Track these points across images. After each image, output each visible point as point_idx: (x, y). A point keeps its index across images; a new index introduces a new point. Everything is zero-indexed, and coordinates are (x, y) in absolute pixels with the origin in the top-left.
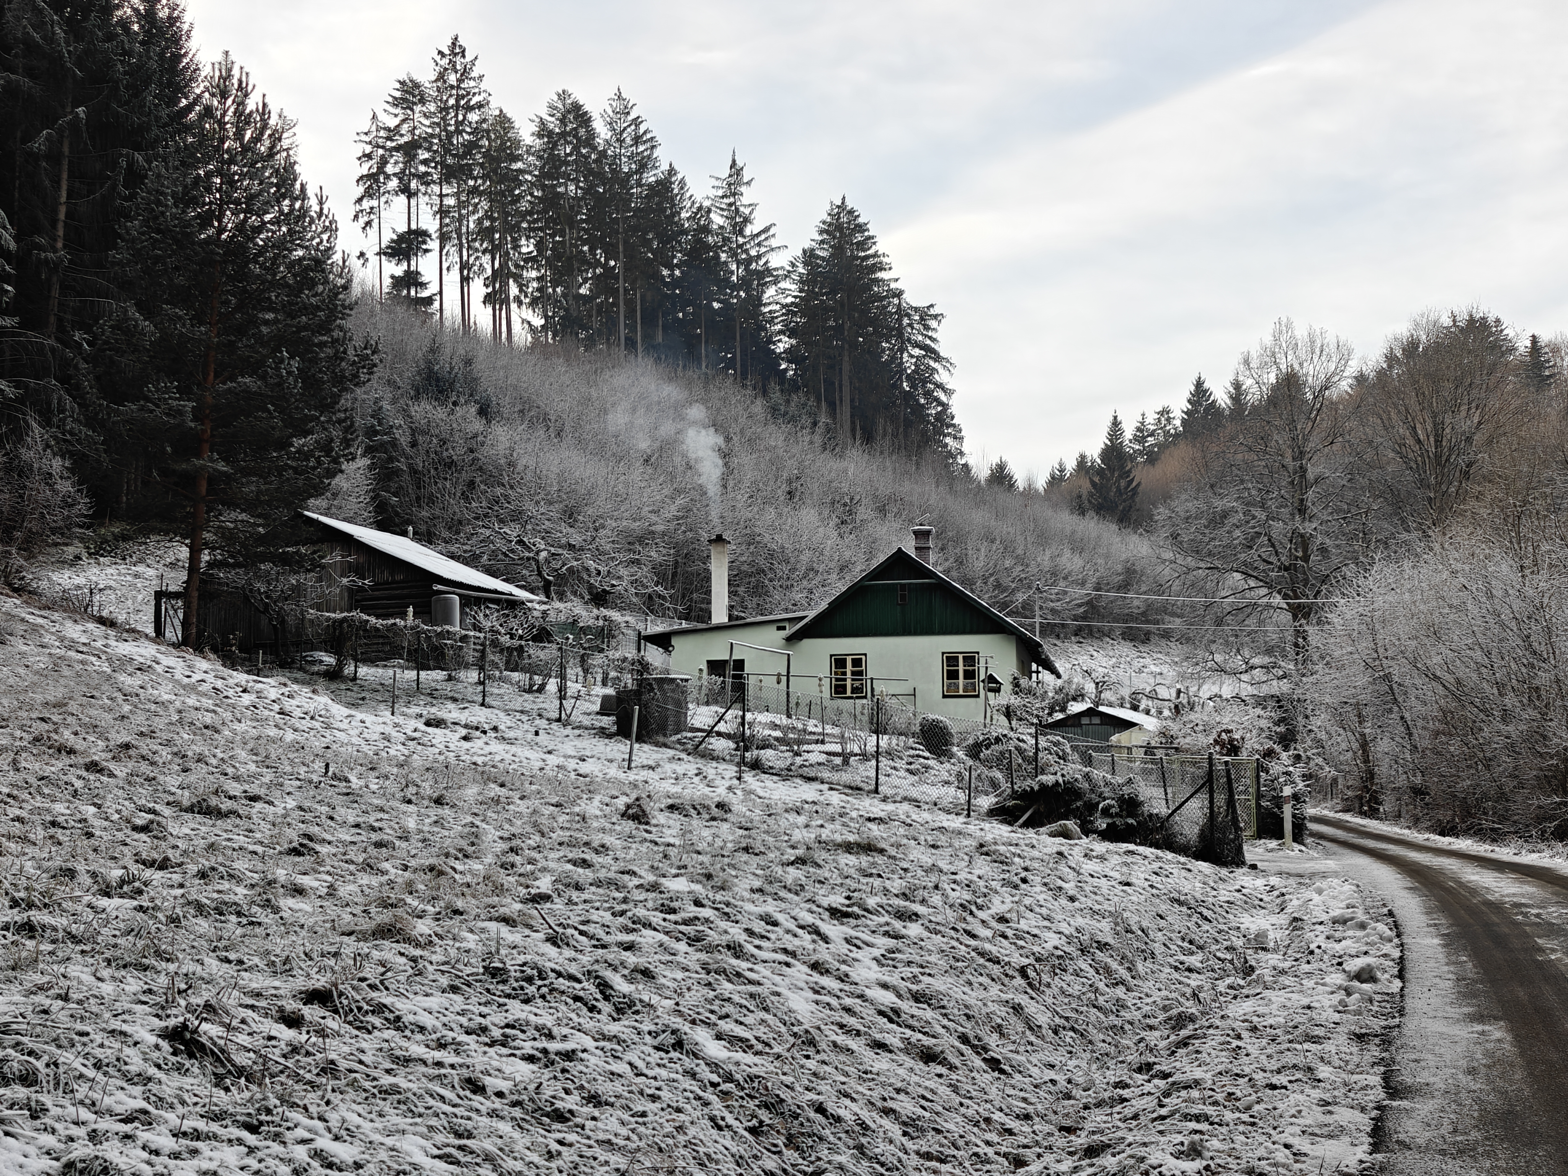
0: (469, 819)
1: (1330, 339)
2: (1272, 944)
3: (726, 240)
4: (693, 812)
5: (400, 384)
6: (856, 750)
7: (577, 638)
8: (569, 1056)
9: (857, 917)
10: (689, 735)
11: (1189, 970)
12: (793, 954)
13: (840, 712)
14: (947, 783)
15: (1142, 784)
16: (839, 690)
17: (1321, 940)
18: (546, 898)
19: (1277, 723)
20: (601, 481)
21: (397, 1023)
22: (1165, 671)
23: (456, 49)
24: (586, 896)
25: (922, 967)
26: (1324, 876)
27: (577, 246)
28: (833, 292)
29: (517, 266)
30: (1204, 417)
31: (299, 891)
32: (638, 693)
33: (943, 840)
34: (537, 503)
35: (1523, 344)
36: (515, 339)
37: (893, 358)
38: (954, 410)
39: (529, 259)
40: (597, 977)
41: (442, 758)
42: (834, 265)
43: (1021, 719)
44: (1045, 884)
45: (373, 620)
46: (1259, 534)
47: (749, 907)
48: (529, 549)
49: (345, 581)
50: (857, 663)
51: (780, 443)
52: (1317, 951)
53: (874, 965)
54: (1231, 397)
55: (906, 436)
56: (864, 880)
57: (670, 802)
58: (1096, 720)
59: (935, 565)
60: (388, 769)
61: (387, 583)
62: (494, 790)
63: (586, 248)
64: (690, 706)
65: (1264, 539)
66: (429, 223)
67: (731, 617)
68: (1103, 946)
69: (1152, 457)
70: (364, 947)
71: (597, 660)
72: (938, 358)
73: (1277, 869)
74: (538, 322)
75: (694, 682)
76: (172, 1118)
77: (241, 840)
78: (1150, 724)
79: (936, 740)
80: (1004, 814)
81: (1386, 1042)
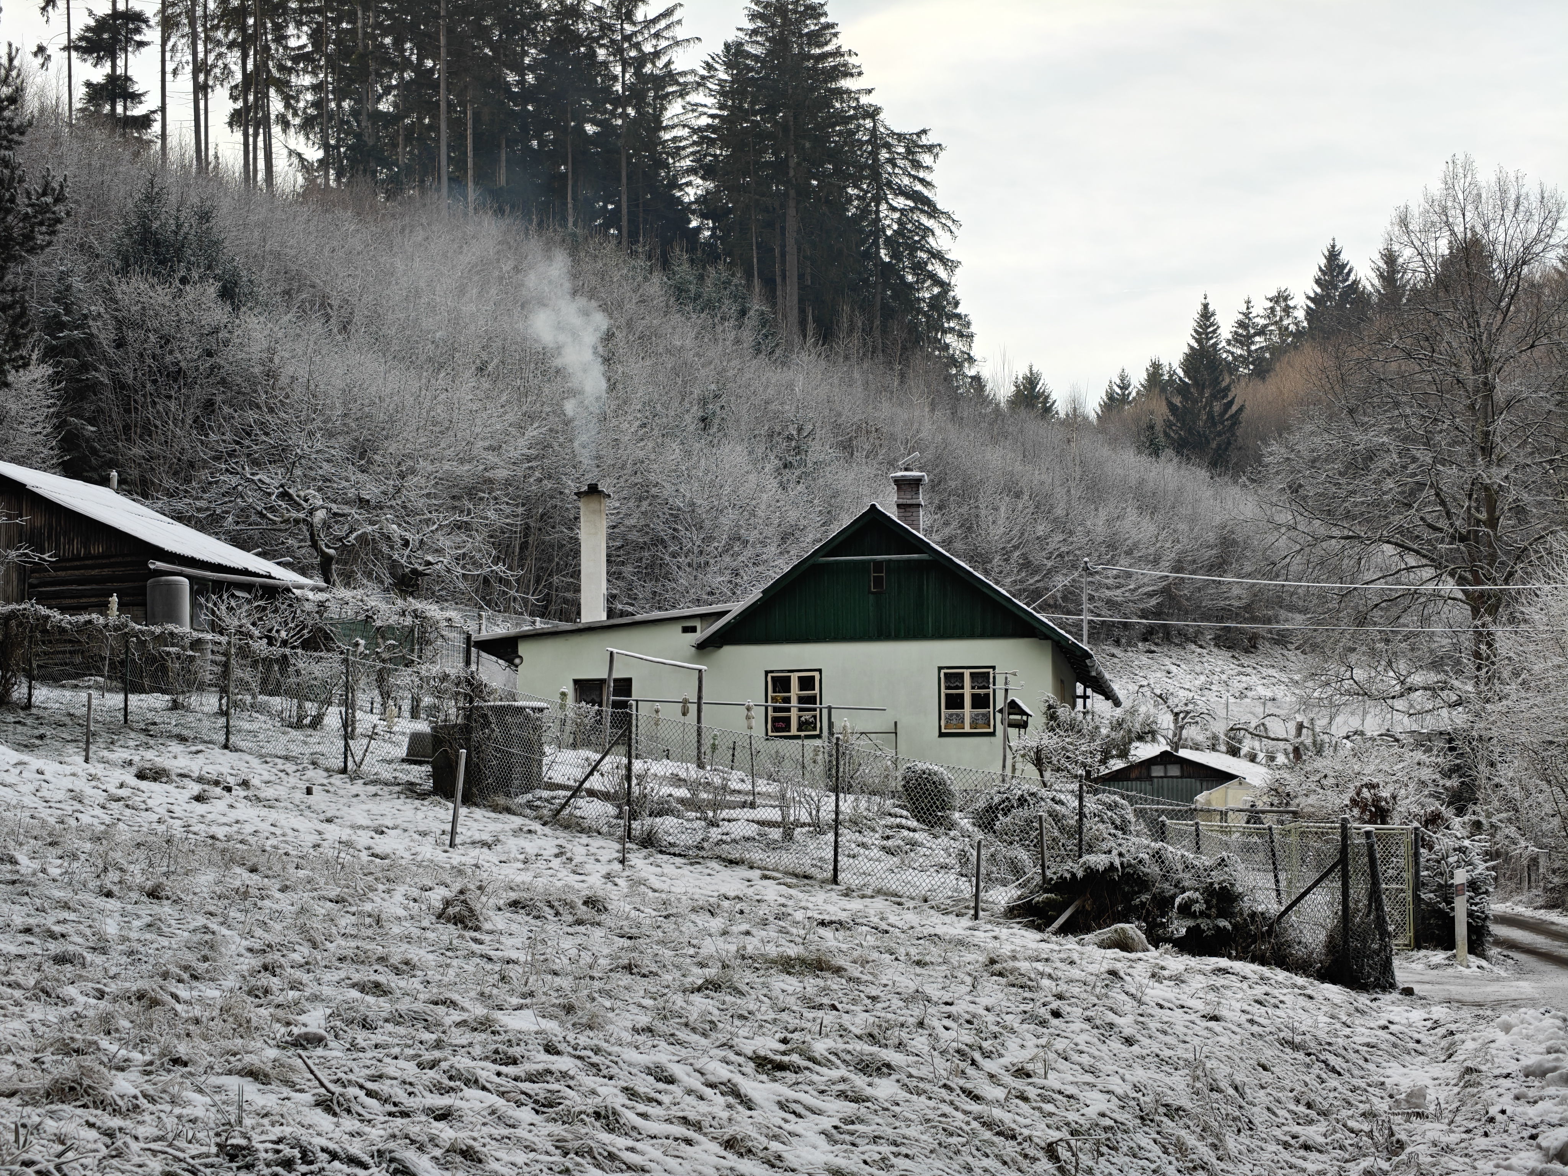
0: (201, 921)
1: (1531, 189)
2: (1432, 1108)
3: (606, 28)
4: (548, 912)
5: (99, 250)
6: (805, 817)
7: (372, 643)
9: (797, 1070)
10: (546, 794)
11: (1306, 1147)
12: (698, 1126)
13: (779, 759)
14: (944, 867)
15: (1241, 867)
16: (779, 724)
17: (1507, 1102)
18: (317, 1040)
19: (1447, 774)
20: (410, 400)
22: (1279, 696)
24: (378, 1037)
25: (895, 1144)
26: (1515, 1005)
27: (374, 37)
28: (771, 110)
29: (281, 68)
30: (1340, 306)
32: (466, 730)
33: (934, 953)
34: (311, 434)
36: (278, 180)
37: (864, 212)
38: (957, 292)
39: (300, 57)
40: (392, 1160)
41: (161, 828)
42: (773, 68)
43: (1058, 770)
44: (1088, 1020)
45: (56, 615)
46: (1421, 486)
47: (630, 1055)
48: (298, 507)
49: (13, 554)
50: (807, 683)
51: (688, 342)
52: (1499, 1117)
53: (822, 1141)
54: (1381, 276)
55: (884, 331)
56: (809, 1014)
57: (513, 896)
58: (1174, 771)
59: (928, 532)
60: (78, 843)
61: (78, 558)
62: (241, 877)
63: (388, 41)
64: (547, 749)
65: (1428, 493)
67: (611, 613)
68: (1174, 1112)
69: (1262, 365)
70: (33, 1115)
71: (404, 678)
72: (933, 211)
73: (1443, 995)
74: (314, 154)
75: (553, 713)
78: (1256, 775)
79: (926, 801)
80: (1031, 914)
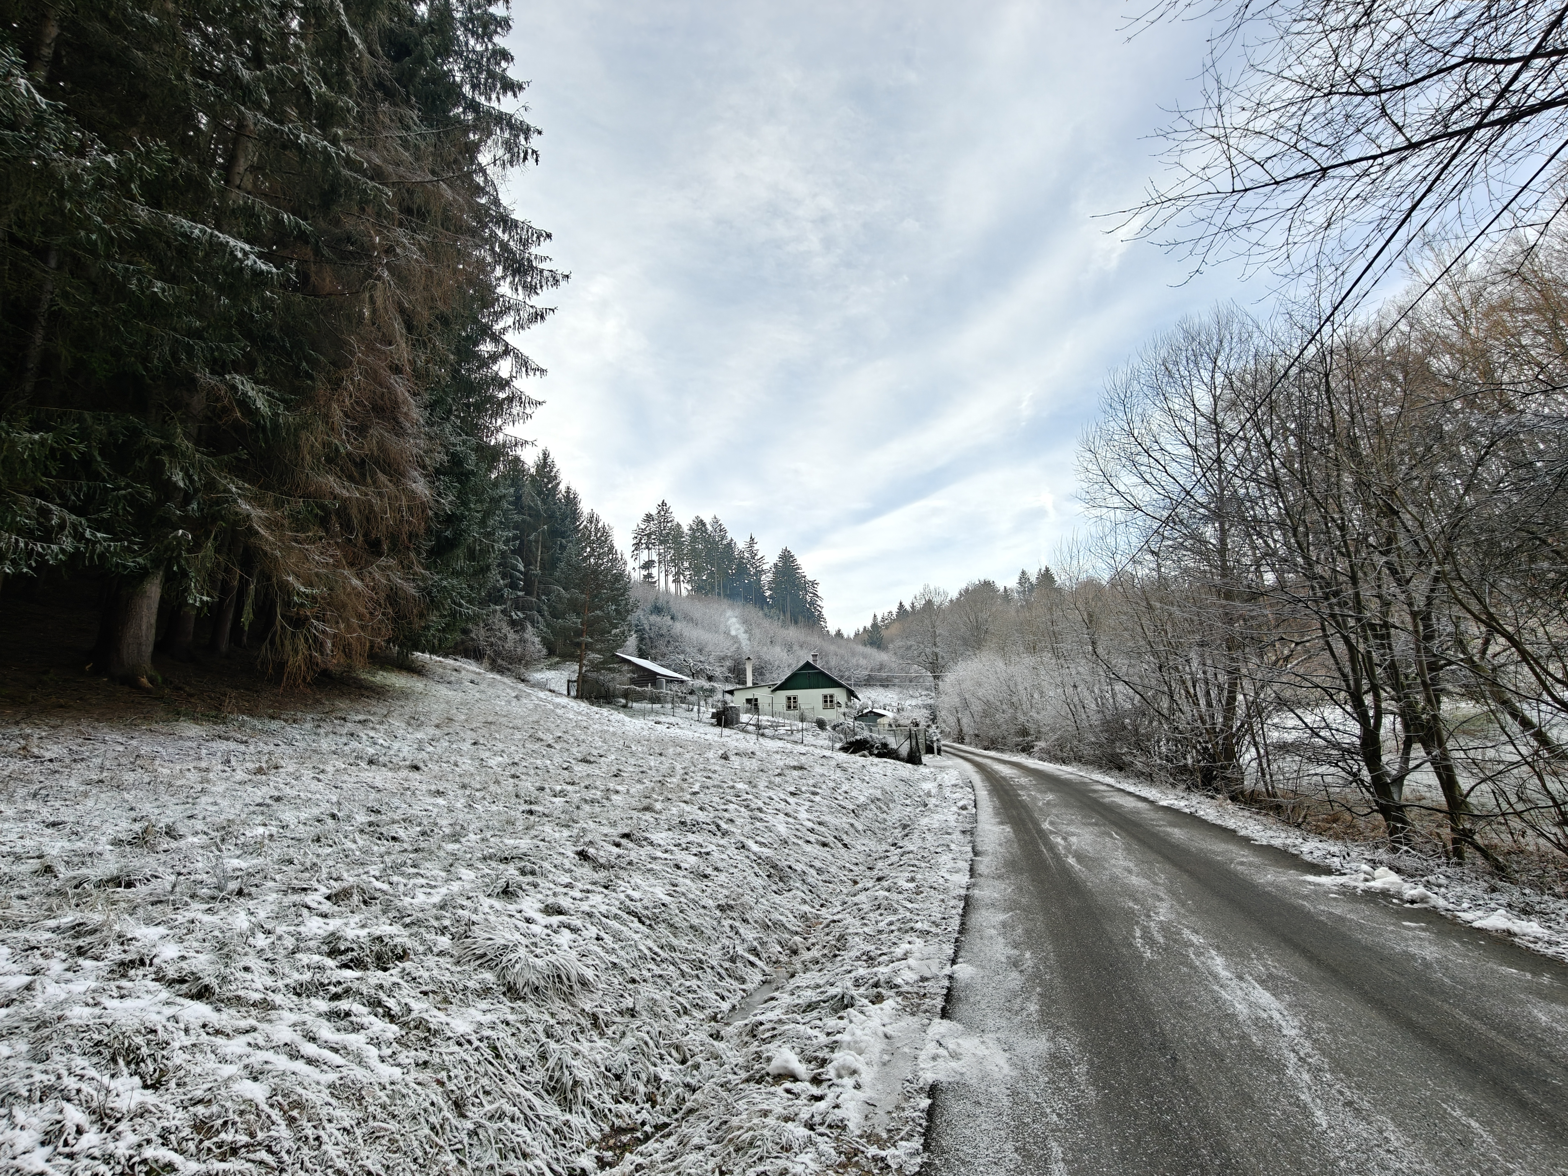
0: (671, 761)
1: (941, 589)
2: (933, 794)
3: (749, 561)
5: (646, 610)
6: (796, 728)
7: (703, 692)
8: (708, 854)
10: (741, 725)
11: (907, 805)
13: (790, 716)
14: (825, 739)
15: (888, 737)
16: (789, 707)
17: (949, 793)
19: (931, 715)
20: (710, 640)
21: (651, 844)
22: (894, 697)
23: (664, 504)
24: (711, 791)
26: (949, 767)
27: (702, 564)
28: (783, 577)
29: (683, 571)
30: (903, 614)
31: (617, 792)
32: (723, 711)
33: (825, 762)
34: (690, 647)
35: (1002, 589)
36: (682, 594)
37: (804, 597)
38: (823, 613)
39: (687, 568)
41: (661, 736)
42: (784, 568)
43: (849, 716)
45: (637, 688)
46: (922, 652)
48: (687, 663)
49: (628, 675)
50: (795, 698)
51: (768, 625)
52: (948, 798)
54: (911, 607)
55: (809, 622)
57: (736, 751)
58: (872, 715)
59: (819, 666)
61: (641, 676)
62: (679, 749)
63: (705, 564)
64: (741, 715)
66: (655, 558)
67: (753, 684)
68: (878, 799)
69: (887, 627)
70: (640, 815)
72: (818, 597)
73: (933, 765)
74: (690, 588)
75: (742, 706)
76: (579, 885)
77: (597, 772)
78: (890, 715)
79: (821, 724)
80: (844, 749)
81: (972, 834)
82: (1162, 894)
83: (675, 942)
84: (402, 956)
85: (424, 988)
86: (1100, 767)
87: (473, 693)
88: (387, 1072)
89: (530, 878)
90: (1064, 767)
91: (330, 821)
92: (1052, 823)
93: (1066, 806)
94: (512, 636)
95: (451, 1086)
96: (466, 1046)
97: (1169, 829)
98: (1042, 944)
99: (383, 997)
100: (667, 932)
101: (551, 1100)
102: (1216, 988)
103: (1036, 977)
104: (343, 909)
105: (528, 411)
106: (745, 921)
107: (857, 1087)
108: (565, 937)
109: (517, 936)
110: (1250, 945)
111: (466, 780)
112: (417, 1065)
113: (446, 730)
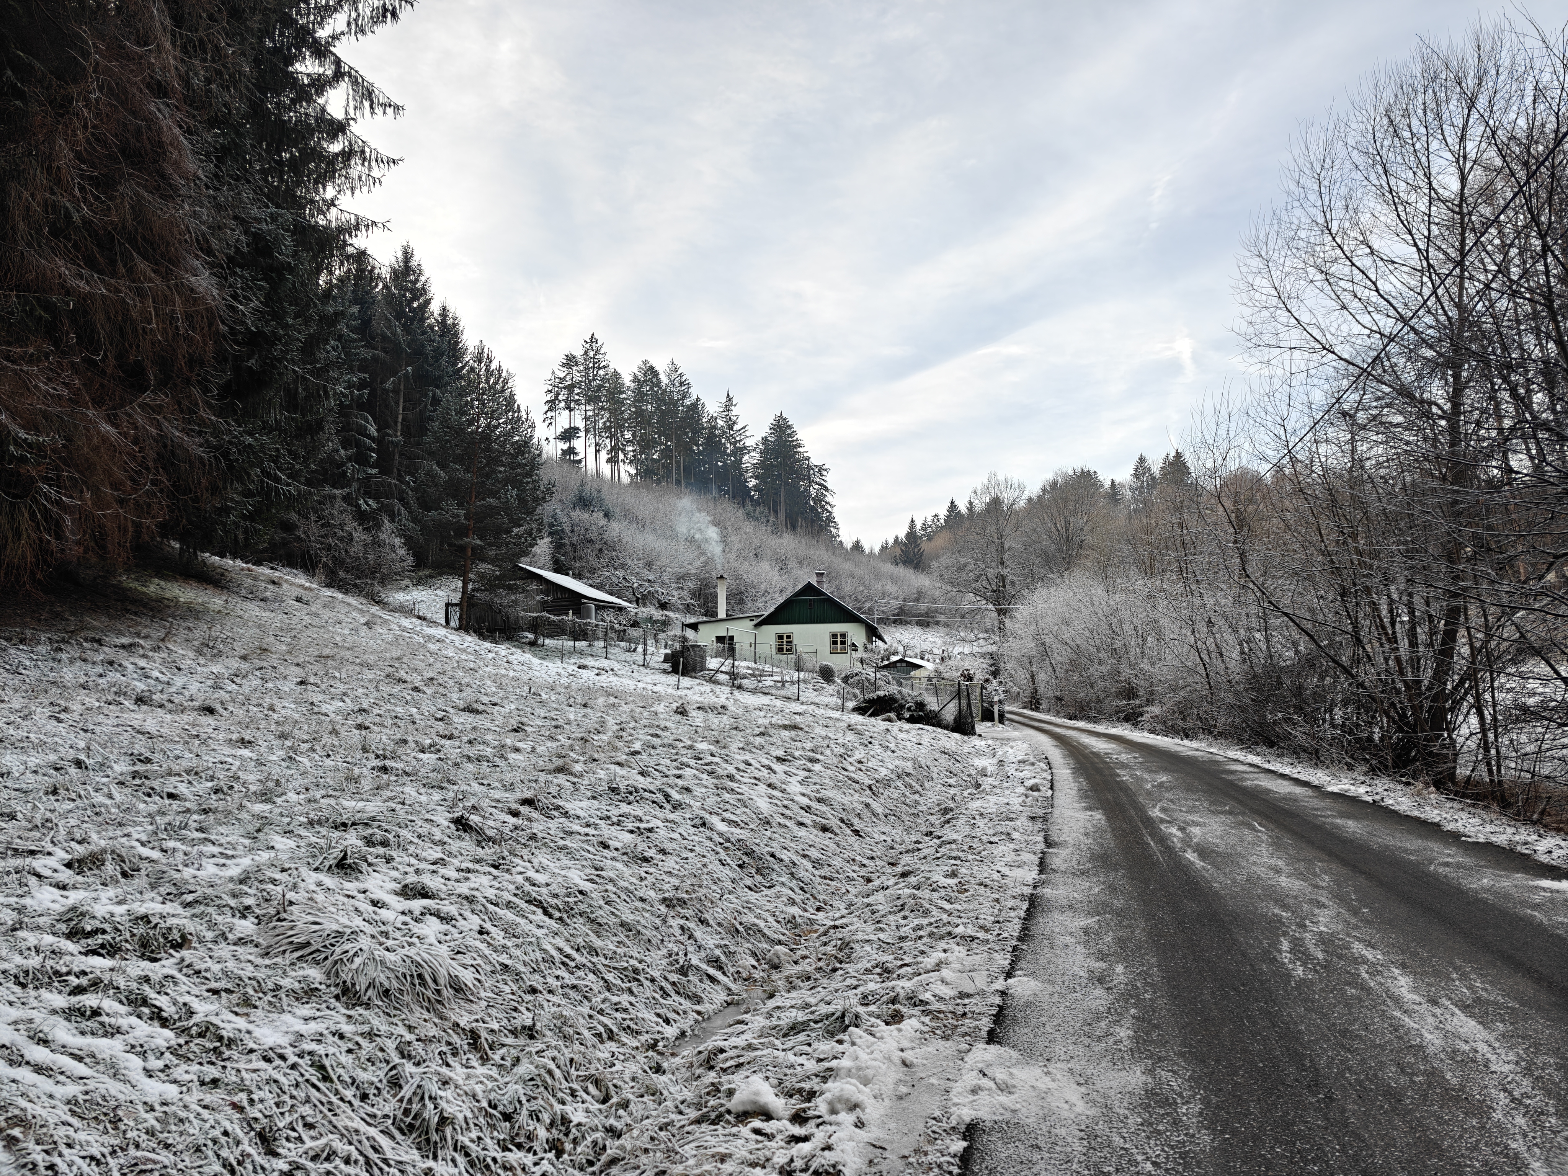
0: (600, 714)
1: (1015, 482)
2: (989, 773)
3: (725, 432)
4: (709, 710)
5: (566, 502)
6: (788, 679)
7: (652, 625)
8: (650, 830)
9: (790, 761)
10: (707, 672)
11: (950, 786)
12: (759, 780)
13: (780, 661)
14: (832, 695)
15: (926, 695)
16: (780, 650)
17: (1013, 771)
18: (638, 753)
19: (991, 666)
20: (664, 549)
21: (566, 814)
22: (937, 641)
23: (593, 339)
24: (658, 752)
25: (821, 785)
26: (1014, 739)
27: (652, 435)
28: (776, 458)
29: (623, 445)
30: (955, 518)
31: (517, 750)
32: (682, 652)
33: (831, 723)
34: (633, 559)
35: (1107, 484)
36: (622, 480)
37: (805, 490)
38: (834, 515)
39: (629, 441)
40: (664, 792)
41: (586, 684)
42: (777, 445)
43: (868, 664)
44: (880, 745)
45: (552, 617)
46: (981, 575)
47: (737, 757)
48: (629, 582)
49: (538, 597)
50: (788, 637)
51: (751, 530)
52: (1011, 776)
53: (798, 784)
54: (968, 509)
55: (812, 527)
56: (793, 743)
57: (698, 705)
58: (904, 664)
59: (826, 589)
60: (560, 689)
61: (559, 599)
62: (612, 700)
63: (656, 436)
64: (708, 658)
65: (984, 577)
66: (580, 424)
67: (727, 615)
68: (908, 775)
69: (930, 538)
70: (550, 777)
71: (662, 636)
72: (827, 489)
73: (991, 736)
74: (633, 472)
75: (710, 647)
76: (456, 862)
77: (488, 725)
78: (930, 666)
79: (827, 674)
80: (860, 710)
81: (1045, 820)
82: (1323, 900)
83: (598, 943)
84: (182, 943)
85: (213, 985)
86: (1241, 741)
87: (301, 614)
88: (155, 1089)
89: (381, 850)
90: (1186, 742)
91: (73, 771)
92: (1163, 810)
93: (1187, 790)
94: (360, 535)
95: (253, 1112)
96: (278, 1062)
97: (1339, 821)
98: (1141, 956)
99: (151, 994)
100: (585, 929)
101: (407, 1142)
102: (1398, 1014)
103: (1130, 995)
104: (91, 880)
105: (376, 173)
106: (703, 922)
107: (860, 1124)
108: (432, 928)
109: (358, 922)
110: (1451, 963)
111: (287, 729)
112: (202, 1083)
113: (258, 663)
